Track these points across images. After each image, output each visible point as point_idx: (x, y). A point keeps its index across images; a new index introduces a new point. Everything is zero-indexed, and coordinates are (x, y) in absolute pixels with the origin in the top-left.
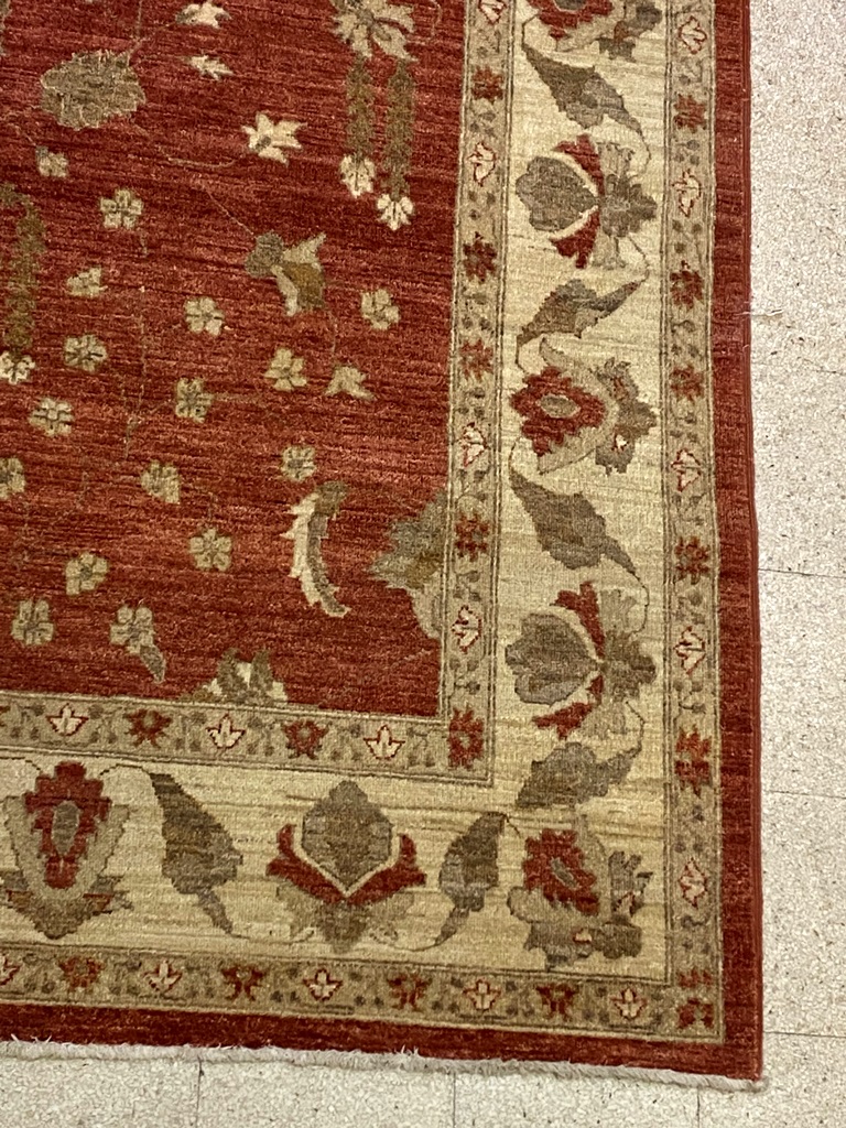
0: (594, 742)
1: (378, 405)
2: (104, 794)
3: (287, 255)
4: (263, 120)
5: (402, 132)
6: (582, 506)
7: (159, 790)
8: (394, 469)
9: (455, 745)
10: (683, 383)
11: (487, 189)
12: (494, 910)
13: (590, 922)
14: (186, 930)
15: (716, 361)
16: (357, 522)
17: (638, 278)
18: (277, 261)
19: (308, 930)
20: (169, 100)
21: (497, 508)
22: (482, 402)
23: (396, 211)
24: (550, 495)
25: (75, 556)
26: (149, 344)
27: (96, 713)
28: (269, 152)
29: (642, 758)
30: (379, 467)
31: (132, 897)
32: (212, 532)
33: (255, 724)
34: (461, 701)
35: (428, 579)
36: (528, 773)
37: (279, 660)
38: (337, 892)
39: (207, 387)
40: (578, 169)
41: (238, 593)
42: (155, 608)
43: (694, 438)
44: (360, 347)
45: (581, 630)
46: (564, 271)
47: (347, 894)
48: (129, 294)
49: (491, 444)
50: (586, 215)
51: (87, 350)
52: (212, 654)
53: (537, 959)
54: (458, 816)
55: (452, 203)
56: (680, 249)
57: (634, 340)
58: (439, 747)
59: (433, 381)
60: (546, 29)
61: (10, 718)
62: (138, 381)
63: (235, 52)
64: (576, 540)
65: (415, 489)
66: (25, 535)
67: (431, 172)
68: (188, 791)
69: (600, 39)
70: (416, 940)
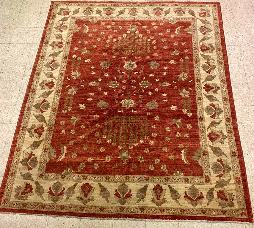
0: (224, 179)
2: (162, 188)
3: (177, 121)
4: (172, 106)
5: (189, 105)
6: (218, 148)
7: (169, 187)
8: (194, 146)
9: (206, 180)
10: (230, 132)
11: (201, 111)
12: (214, 201)
13: (227, 202)
14: (175, 205)
15: (234, 129)
16: (190, 152)
17: (222, 120)
18: (176, 122)
19: (190, 205)
20: (161, 105)
21: (208, 149)
22: (204, 137)
23: (190, 115)
24: (214, 147)
25: (156, 159)
26: (162, 133)
27: (160, 178)
28: (173, 110)
29: (231, 180)
30: (192, 145)
31: (167, 201)
32: (172, 155)
33: (180, 178)
34: (206, 174)
35: (200, 159)
36: (216, 183)
37: (182, 170)
38: (193, 199)
39: (169, 138)
40: (212, 107)
41: (176, 162)
42: (166, 165)
43: (232, 139)
44: (187, 131)
45: (221, 164)
46: (212, 120)
47: (194, 200)
48: (159, 128)
49: (206, 141)
50: (214, 113)
51: (154, 134)
52: (174, 170)
53: (220, 207)
54: (208, 189)
55: (197, 113)
56: (227, 115)
57: (223, 127)
58: (204, 180)
59: (197, 134)
60: (206, 91)
61: (150, 179)
62: (161, 138)
63: (168, 99)
64: (218, 153)
65: (197, 148)
66: (150, 157)
67: (194, 110)
68: (173, 187)
69: (213, 92)
70: (204, 205)
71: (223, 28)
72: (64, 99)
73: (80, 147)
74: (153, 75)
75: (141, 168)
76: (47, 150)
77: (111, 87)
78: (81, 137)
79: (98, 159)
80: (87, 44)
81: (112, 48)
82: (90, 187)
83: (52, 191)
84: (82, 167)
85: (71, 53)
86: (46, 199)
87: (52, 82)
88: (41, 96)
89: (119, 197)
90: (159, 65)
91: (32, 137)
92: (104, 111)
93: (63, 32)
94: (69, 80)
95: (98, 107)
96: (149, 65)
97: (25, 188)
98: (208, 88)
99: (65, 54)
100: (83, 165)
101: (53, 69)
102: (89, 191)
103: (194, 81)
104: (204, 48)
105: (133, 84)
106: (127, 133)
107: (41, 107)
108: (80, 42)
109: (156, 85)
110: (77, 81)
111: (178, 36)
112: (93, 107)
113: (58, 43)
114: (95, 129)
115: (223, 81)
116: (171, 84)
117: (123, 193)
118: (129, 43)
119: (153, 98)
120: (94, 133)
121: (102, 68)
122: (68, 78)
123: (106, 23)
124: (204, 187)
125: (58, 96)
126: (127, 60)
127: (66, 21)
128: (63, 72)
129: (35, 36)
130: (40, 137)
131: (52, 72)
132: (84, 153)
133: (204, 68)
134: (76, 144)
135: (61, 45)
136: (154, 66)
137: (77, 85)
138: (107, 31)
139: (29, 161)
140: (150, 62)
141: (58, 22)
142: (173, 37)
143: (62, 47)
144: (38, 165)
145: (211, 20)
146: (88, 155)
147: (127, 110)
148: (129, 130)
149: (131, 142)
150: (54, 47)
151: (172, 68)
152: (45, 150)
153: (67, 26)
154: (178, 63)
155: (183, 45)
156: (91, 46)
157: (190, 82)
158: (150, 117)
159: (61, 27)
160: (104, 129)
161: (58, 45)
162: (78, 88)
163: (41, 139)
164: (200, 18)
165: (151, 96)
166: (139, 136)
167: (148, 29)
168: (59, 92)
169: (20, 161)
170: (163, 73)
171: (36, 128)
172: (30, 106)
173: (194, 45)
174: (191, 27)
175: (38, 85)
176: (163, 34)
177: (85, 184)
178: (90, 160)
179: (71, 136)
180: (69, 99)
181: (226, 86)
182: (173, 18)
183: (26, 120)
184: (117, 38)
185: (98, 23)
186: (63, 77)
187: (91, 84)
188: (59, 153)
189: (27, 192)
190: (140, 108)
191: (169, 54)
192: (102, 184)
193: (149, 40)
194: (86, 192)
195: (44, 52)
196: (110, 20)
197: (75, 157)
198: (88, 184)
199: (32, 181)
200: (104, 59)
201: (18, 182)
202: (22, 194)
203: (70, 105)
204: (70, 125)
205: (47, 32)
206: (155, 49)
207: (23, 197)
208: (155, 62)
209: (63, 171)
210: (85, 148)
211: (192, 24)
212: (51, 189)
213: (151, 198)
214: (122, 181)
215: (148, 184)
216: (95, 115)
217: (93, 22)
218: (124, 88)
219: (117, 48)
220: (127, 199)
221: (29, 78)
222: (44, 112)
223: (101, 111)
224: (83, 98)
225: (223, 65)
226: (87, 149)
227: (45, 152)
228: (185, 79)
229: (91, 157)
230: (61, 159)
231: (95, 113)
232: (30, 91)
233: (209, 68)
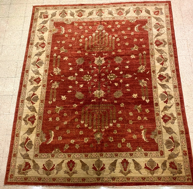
0: (175, 152)
1: (149, 120)
2: (128, 161)
3: (138, 107)
4: (134, 94)
5: (147, 93)
6: (170, 128)
7: (133, 161)
8: (151, 127)
9: (161, 154)
10: (179, 114)
11: (156, 97)
12: (167, 170)
13: (177, 171)
14: (138, 174)
15: (182, 111)
16: (148, 133)
17: (173, 104)
18: (137, 107)
19: (149, 174)
20: (125, 94)
21: (162, 129)
22: (159, 119)
23: (148, 101)
24: (167, 127)
25: (122, 139)
26: (126, 117)
27: (126, 154)
28: (135, 97)
29: (180, 153)
30: (149, 127)
31: (132, 171)
32: (134, 135)
33: (141, 153)
34: (161, 149)
35: (156, 137)
36: (168, 156)
37: (143, 147)
38: (151, 169)
39: (132, 121)
40: (165, 94)
41: (138, 141)
42: (130, 143)
43: (181, 120)
44: (146, 115)
45: (172, 141)
46: (165, 104)
47: (152, 170)
48: (124, 113)
49: (160, 123)
50: (166, 99)
51: (121, 119)
52: (136, 147)
53: (172, 175)
54: (162, 161)
55: (153, 99)
56: (176, 100)
57: (173, 111)
58: (159, 154)
59: (153, 117)
60: (160, 81)
61: (119, 155)
62: (126, 121)
63: (131, 88)
64: (170, 132)
65: (153, 128)
66: (118, 137)
67: (151, 97)
68: (136, 161)
69: (165, 81)
70: (160, 174)
71: (173, 24)
72: (49, 92)
73: (64, 132)
74: (118, 69)
75: (111, 146)
76: (39, 135)
77: (85, 80)
78: (64, 123)
79: (79, 140)
80: (64, 44)
81: (84, 47)
82: (74, 163)
83: (46, 167)
84: (67, 147)
85: (52, 52)
86: (41, 173)
87: (39, 78)
88: (32, 90)
89: (96, 170)
90: (122, 59)
91: (27, 125)
92: (80, 100)
93: (44, 34)
94: (52, 75)
95: (76, 98)
96: (115, 60)
97: (25, 166)
98: (161, 77)
99: (47, 53)
100: (67, 146)
101: (39, 67)
102: (73, 166)
103: (150, 72)
104: (158, 43)
105: (102, 77)
106: (99, 118)
107: (32, 99)
108: (58, 42)
109: (121, 77)
110: (58, 76)
111: (137, 33)
112: (72, 98)
113: (41, 44)
114: (75, 116)
115: (173, 71)
116: (132, 76)
117: (99, 167)
118: (97, 41)
119: (118, 88)
120: (74, 119)
121: (78, 65)
122: (51, 74)
123: (79, 24)
124: (159, 160)
125: (44, 90)
126: (97, 57)
127: (46, 23)
128: (47, 69)
129: (22, 38)
130: (33, 124)
131: (38, 69)
132: (68, 136)
133: (159, 60)
134: (61, 129)
135: (43, 45)
136: (118, 60)
137: (59, 80)
138: (79, 31)
139: (26, 144)
140: (115, 57)
141: (40, 24)
142: (133, 35)
143: (45, 47)
144: (33, 147)
145: (163, 18)
146: (70, 137)
147: (99, 99)
148: (101, 116)
149: (103, 126)
150: (38, 47)
151: (133, 62)
152: (38, 135)
153: (47, 29)
154: (138, 57)
155: (141, 41)
156: (68, 45)
157: (147, 73)
158: (117, 105)
159: (42, 30)
160: (82, 116)
161: (42, 45)
162: (60, 82)
163: (33, 126)
164: (155, 16)
165: (117, 86)
166: (109, 120)
167: (113, 28)
168: (45, 86)
169: (19, 144)
170: (126, 66)
171: (30, 117)
172: (23, 99)
173: (150, 41)
174: (147, 25)
175: (28, 81)
176: (125, 32)
177: (69, 161)
178: (72, 141)
179: (57, 123)
180: (53, 92)
181: (176, 75)
182: (132, 17)
183: (21, 111)
184: (88, 37)
185: (72, 25)
186: (47, 74)
187: (70, 79)
188: (48, 137)
189: (27, 169)
190: (109, 97)
191: (130, 50)
192: (82, 160)
193: (114, 38)
194: (71, 167)
195: (31, 52)
196: (82, 21)
197: (61, 140)
198: (72, 160)
199: (30, 160)
200: (78, 56)
201: (19, 161)
202: (23, 170)
203: (55, 96)
204: (55, 113)
205: (32, 34)
206: (119, 45)
207: (24, 172)
208: (119, 58)
209: (53, 151)
210: (68, 132)
211: (148, 22)
212: (45, 166)
213: (120, 170)
214: (98, 157)
215: (117, 159)
216: (74, 104)
217: (68, 23)
218: (96, 80)
219: (88, 47)
220: (102, 171)
221: (20, 75)
222: (34, 103)
223: (79, 100)
224: (64, 90)
225: (173, 58)
226: (69, 133)
227: (38, 137)
228: (143, 71)
229: (73, 139)
230: (51, 141)
231: (74, 103)
232: (22, 86)
233: (162, 60)
